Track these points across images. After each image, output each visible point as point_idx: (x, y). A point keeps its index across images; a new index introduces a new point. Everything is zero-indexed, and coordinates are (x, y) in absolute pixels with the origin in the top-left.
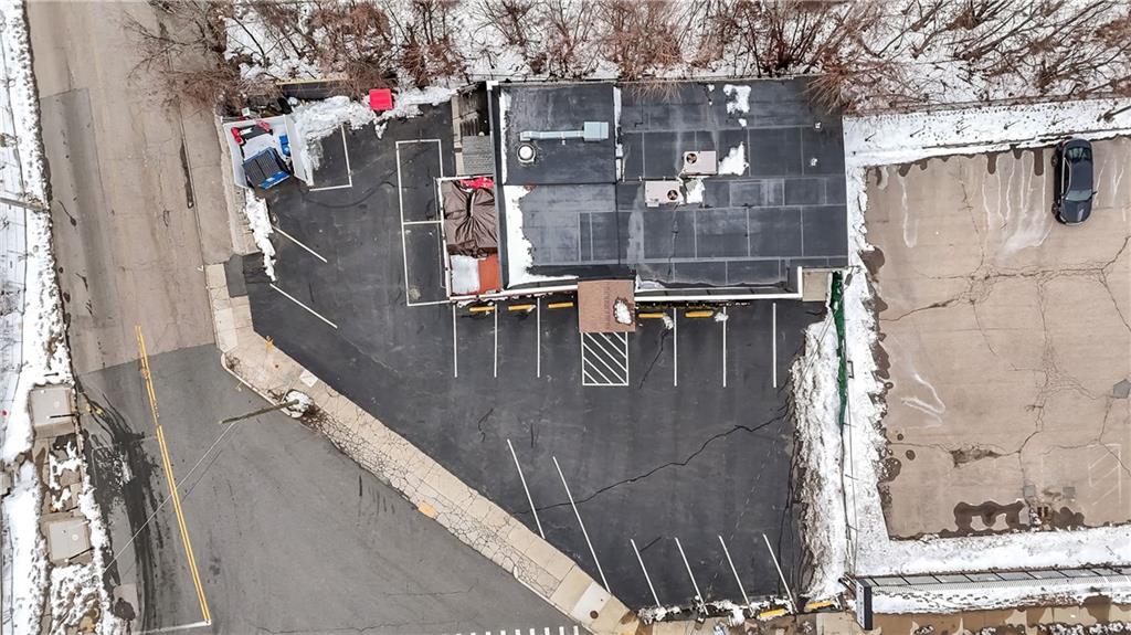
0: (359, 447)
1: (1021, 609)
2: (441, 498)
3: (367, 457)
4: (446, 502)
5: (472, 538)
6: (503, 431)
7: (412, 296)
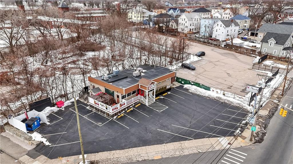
0: (118, 160)
2: (157, 152)
3: (124, 160)
4: (160, 152)
5: (178, 154)
6: (154, 129)
7: (100, 124)
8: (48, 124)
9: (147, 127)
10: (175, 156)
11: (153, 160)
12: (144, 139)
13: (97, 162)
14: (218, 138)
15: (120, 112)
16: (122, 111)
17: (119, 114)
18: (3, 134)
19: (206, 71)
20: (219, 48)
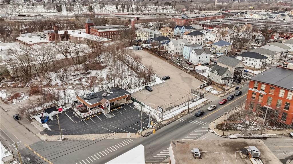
0: (76, 139)
1: (182, 112)
2: (95, 137)
3: (79, 139)
6: (100, 126)
7: (76, 122)
8: (52, 120)
9: (97, 125)
11: (91, 140)
12: (92, 131)
13: (67, 139)
14: (127, 133)
15: (88, 117)
16: (89, 116)
17: (87, 118)
18: (31, 123)
19: (158, 92)
20: (186, 72)
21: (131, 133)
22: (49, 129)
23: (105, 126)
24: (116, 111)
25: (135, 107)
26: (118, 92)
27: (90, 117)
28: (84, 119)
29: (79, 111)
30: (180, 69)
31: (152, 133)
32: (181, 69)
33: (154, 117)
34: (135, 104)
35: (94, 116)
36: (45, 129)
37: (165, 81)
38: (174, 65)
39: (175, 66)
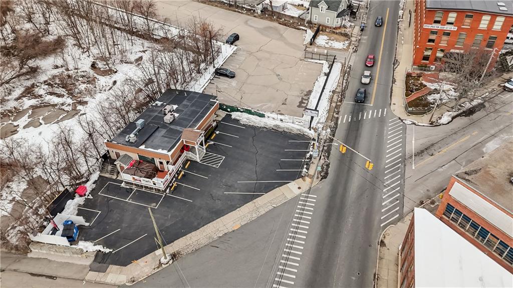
0: (199, 243)
1: (331, 103)
2: (235, 221)
3: (204, 242)
4: (237, 220)
5: (255, 216)
6: (220, 193)
7: (153, 205)
8: (87, 224)
9: (211, 193)
10: (253, 219)
11: (233, 231)
12: (214, 210)
13: (179, 253)
14: (288, 184)
17: (170, 185)
19: (249, 76)
20: (255, 16)
21: (293, 180)
22: (107, 250)
23: (229, 187)
24: (214, 144)
25: (242, 123)
26: (186, 100)
27: (174, 179)
28: (168, 190)
29: (145, 177)
30: (235, 11)
31: (328, 166)
32: (239, 12)
33: (299, 132)
34: (235, 115)
35: (183, 176)
36: (96, 256)
37: (236, 48)
38: (217, 6)
39: (221, 7)
